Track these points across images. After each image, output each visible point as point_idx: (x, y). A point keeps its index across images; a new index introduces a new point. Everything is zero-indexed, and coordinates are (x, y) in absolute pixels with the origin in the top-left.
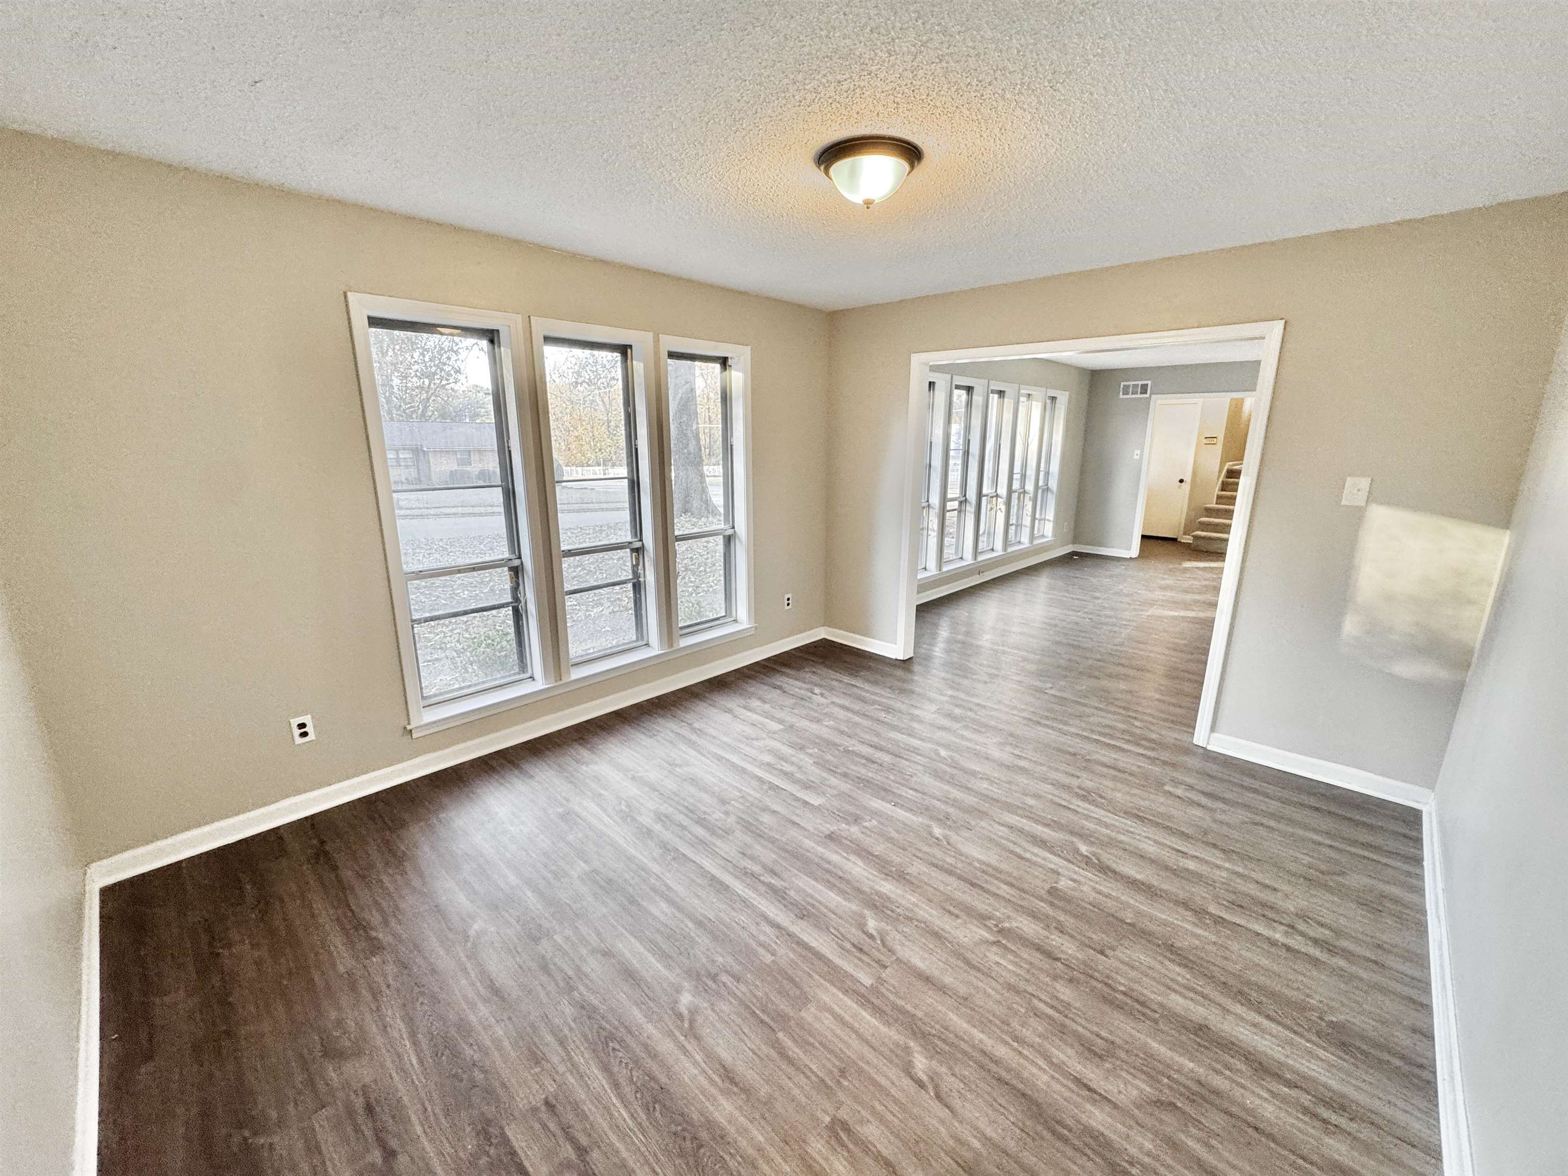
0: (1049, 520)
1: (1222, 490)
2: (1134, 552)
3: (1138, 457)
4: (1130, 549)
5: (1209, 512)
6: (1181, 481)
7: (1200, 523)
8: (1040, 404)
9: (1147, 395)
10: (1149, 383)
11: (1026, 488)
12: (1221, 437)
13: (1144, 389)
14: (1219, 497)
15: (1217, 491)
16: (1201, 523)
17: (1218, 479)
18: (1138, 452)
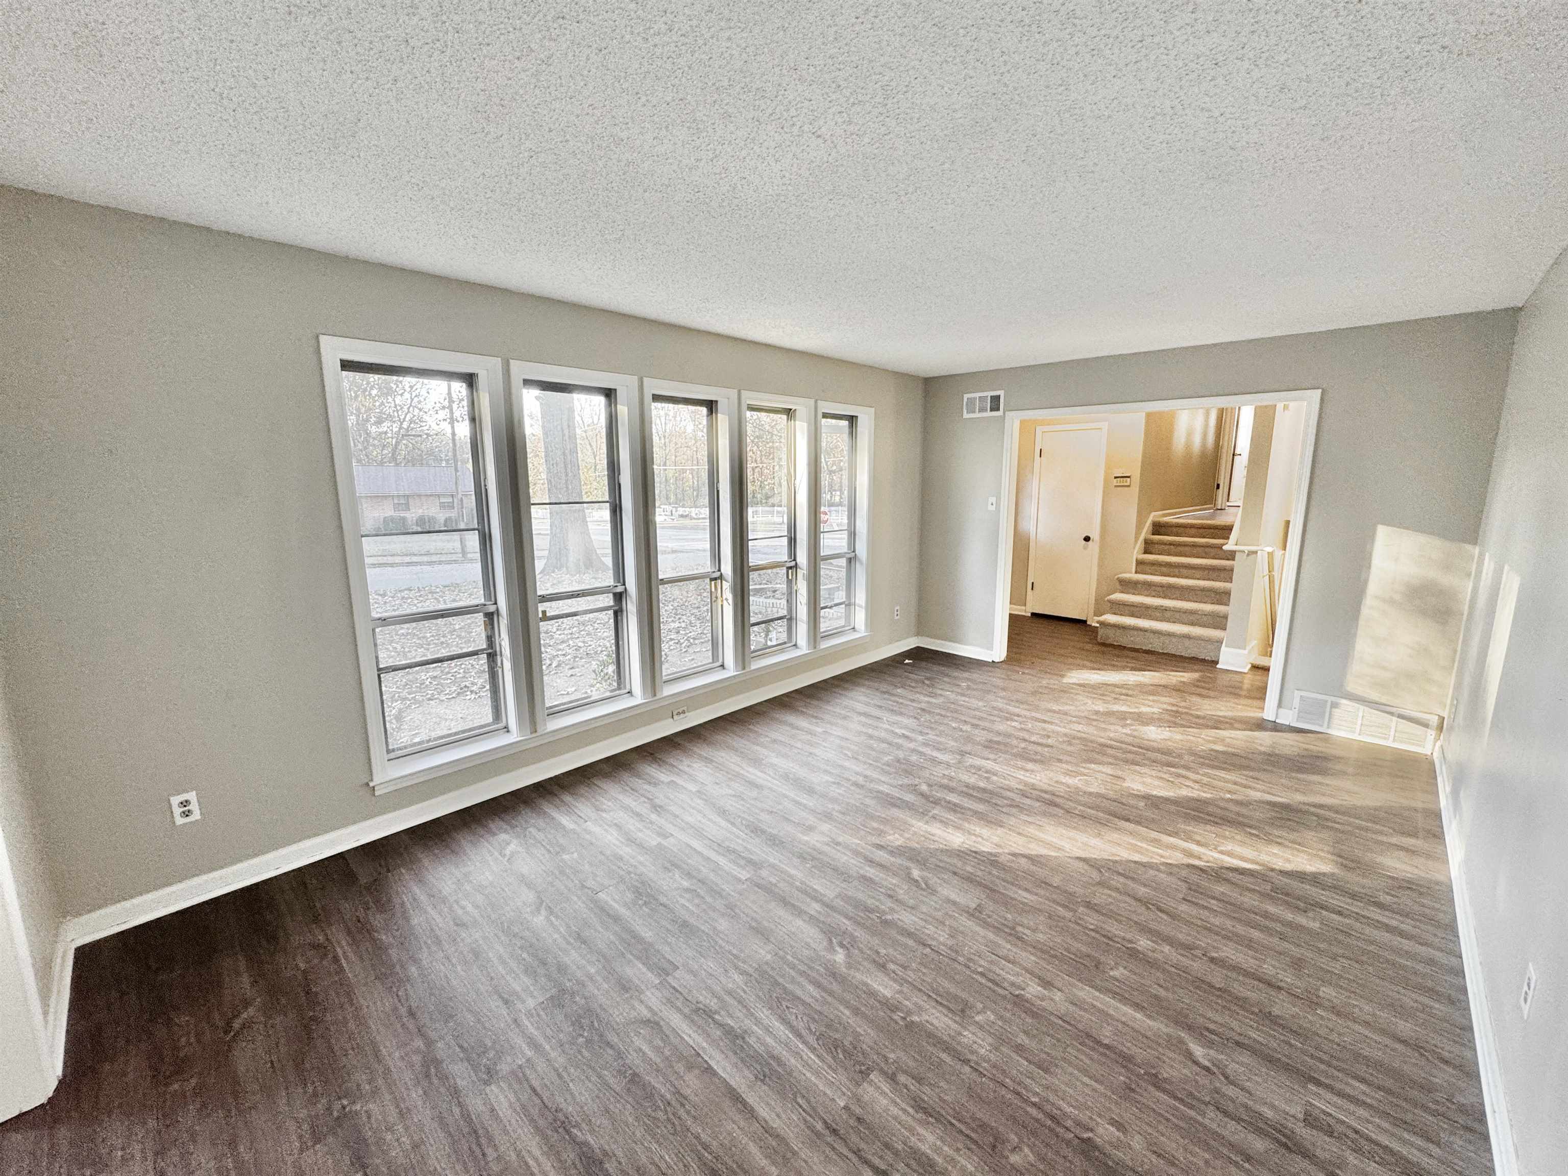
0: (860, 606)
1: (1146, 552)
2: (998, 651)
3: (993, 508)
4: (990, 647)
5: (1127, 585)
6: (1087, 539)
7: (1109, 601)
8: (805, 425)
9: (1000, 413)
10: (1001, 393)
11: (798, 560)
12: (1136, 474)
13: (995, 404)
14: (1139, 563)
15: (1137, 553)
16: (1112, 602)
17: (1137, 539)
18: (993, 500)
